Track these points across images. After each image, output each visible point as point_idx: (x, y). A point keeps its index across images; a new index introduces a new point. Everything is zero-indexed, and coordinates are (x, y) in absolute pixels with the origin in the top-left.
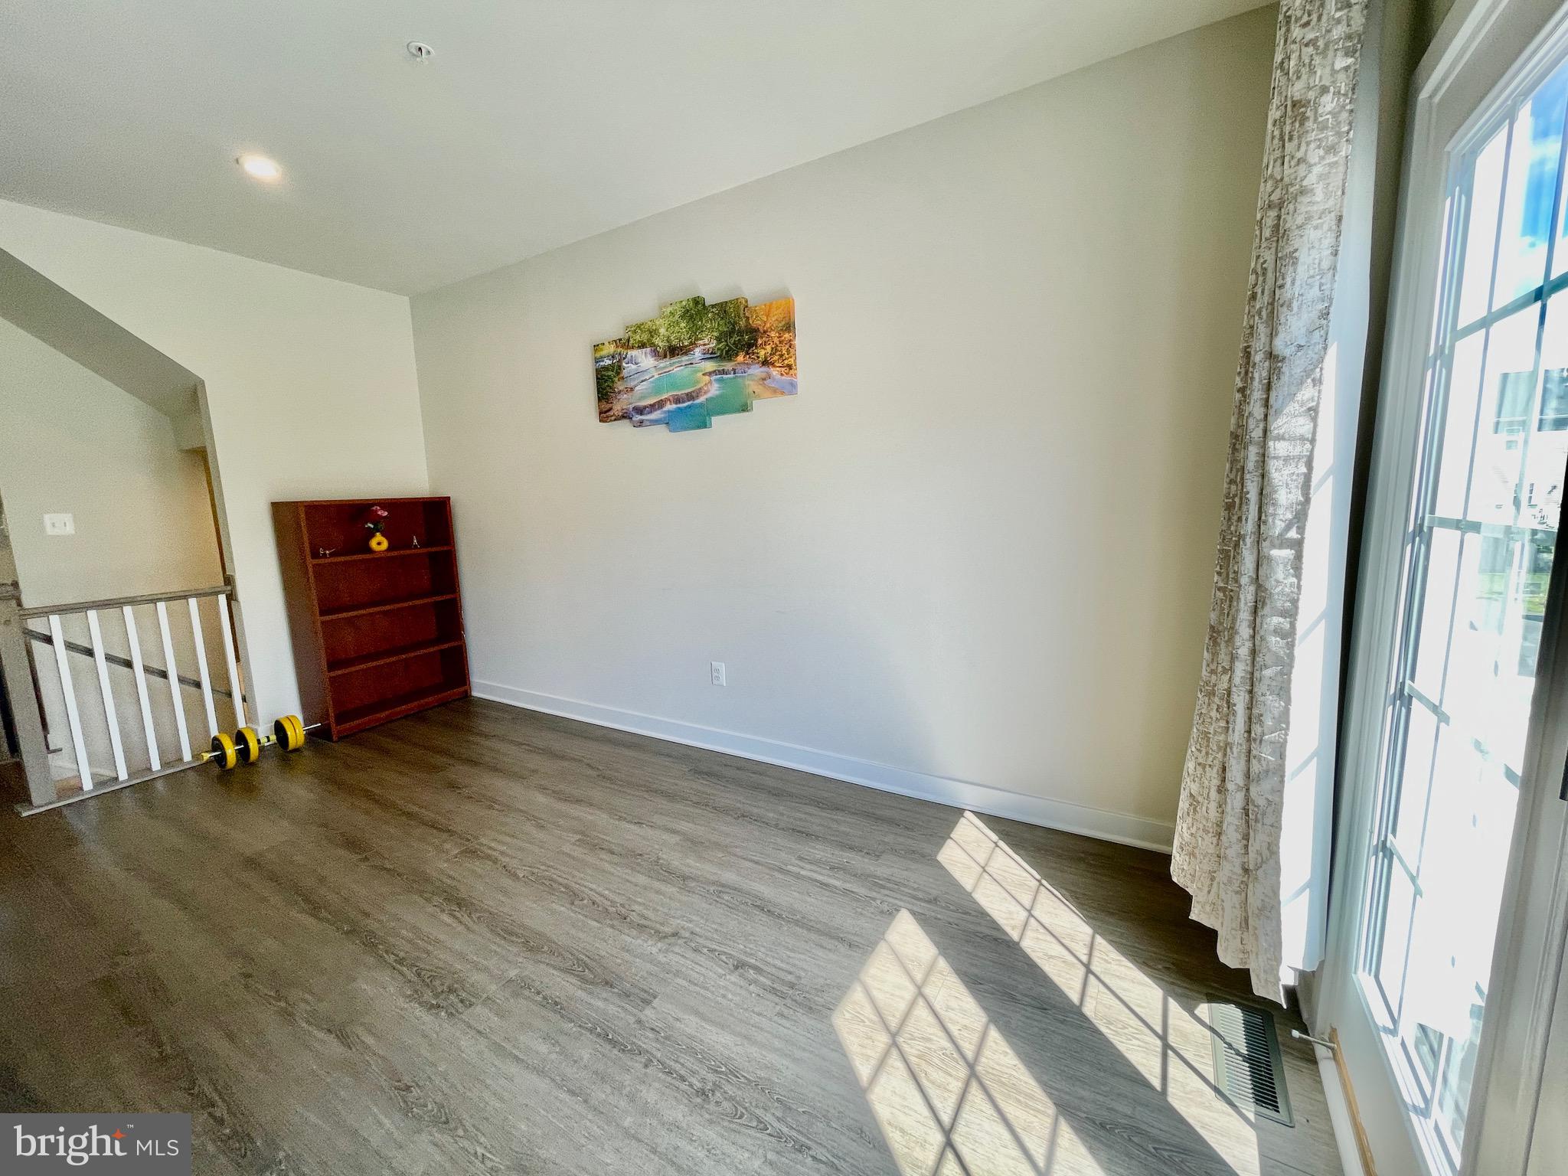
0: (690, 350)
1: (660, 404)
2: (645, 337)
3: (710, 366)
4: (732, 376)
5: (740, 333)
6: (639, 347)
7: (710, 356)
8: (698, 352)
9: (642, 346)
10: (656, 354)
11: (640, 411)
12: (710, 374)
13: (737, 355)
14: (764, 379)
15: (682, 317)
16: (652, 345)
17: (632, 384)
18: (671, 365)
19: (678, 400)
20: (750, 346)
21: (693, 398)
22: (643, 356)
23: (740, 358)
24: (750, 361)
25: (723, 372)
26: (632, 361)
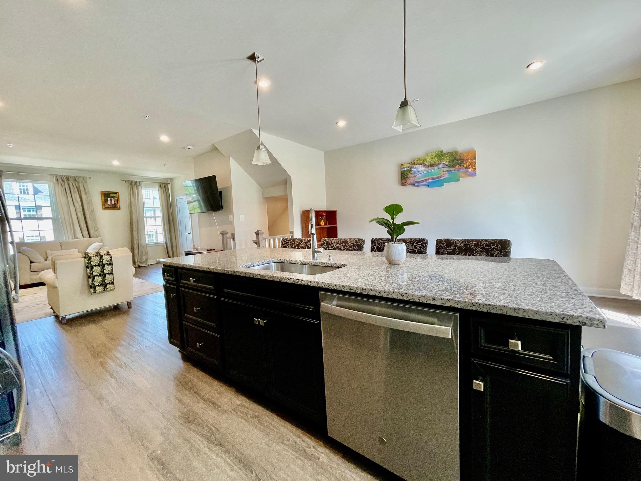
0: (439, 165)
1: (426, 180)
2: (421, 162)
3: (446, 169)
4: (454, 172)
5: (457, 160)
6: (419, 165)
7: (446, 166)
8: (441, 165)
9: (420, 164)
10: (425, 166)
11: (418, 182)
12: (446, 171)
13: (456, 166)
14: (465, 172)
15: (436, 156)
16: (424, 164)
17: (415, 175)
18: (431, 169)
19: (433, 179)
20: (460, 164)
21: (439, 178)
22: (420, 167)
23: (457, 167)
24: (461, 168)
25: (451, 171)
26: (415, 168)
